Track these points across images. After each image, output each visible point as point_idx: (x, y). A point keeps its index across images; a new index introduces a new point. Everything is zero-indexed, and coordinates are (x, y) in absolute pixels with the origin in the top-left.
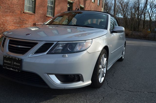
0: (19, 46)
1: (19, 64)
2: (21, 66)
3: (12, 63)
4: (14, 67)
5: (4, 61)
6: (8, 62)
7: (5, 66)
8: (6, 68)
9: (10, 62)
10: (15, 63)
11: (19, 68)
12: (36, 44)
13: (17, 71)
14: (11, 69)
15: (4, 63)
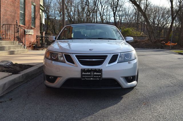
0: (94, 60)
1: (100, 74)
2: (101, 75)
3: (92, 74)
4: (95, 76)
6: (87, 73)
7: (84, 78)
8: (86, 79)
9: (90, 73)
10: (95, 73)
12: (106, 56)
14: (92, 79)
15: (82, 75)
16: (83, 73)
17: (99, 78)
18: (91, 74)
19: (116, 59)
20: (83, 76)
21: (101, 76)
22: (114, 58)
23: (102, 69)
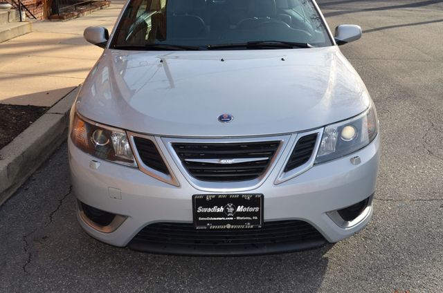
1: (257, 209)
2: (260, 214)
3: (230, 210)
4: (238, 218)
5: (195, 209)
6: (216, 209)
7: (204, 223)
8: (209, 226)
9: (222, 209)
10: (240, 209)
11: (256, 218)
13: (252, 227)
14: (229, 226)
15: (196, 215)
16: (200, 210)
17: (252, 222)
18: (226, 210)
19: (310, 153)
20: (200, 219)
21: (259, 218)
22: (304, 150)
23: (262, 196)
